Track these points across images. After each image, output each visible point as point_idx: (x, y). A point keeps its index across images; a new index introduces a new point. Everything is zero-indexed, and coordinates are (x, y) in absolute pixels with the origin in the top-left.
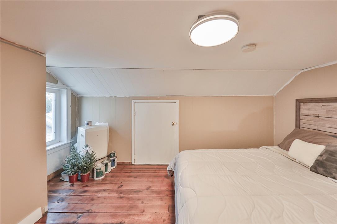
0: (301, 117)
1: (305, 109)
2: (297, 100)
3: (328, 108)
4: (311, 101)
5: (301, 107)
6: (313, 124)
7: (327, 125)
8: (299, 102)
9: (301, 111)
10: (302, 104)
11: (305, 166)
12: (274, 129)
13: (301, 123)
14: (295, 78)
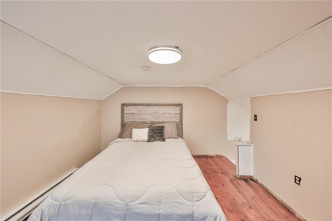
0: (125, 115)
1: (127, 110)
2: (122, 104)
3: (138, 109)
4: (131, 105)
5: (125, 109)
6: (131, 118)
7: (138, 118)
8: (123, 105)
9: (125, 111)
10: (125, 107)
11: (144, 141)
12: (102, 127)
13: (125, 119)
14: (120, 89)
